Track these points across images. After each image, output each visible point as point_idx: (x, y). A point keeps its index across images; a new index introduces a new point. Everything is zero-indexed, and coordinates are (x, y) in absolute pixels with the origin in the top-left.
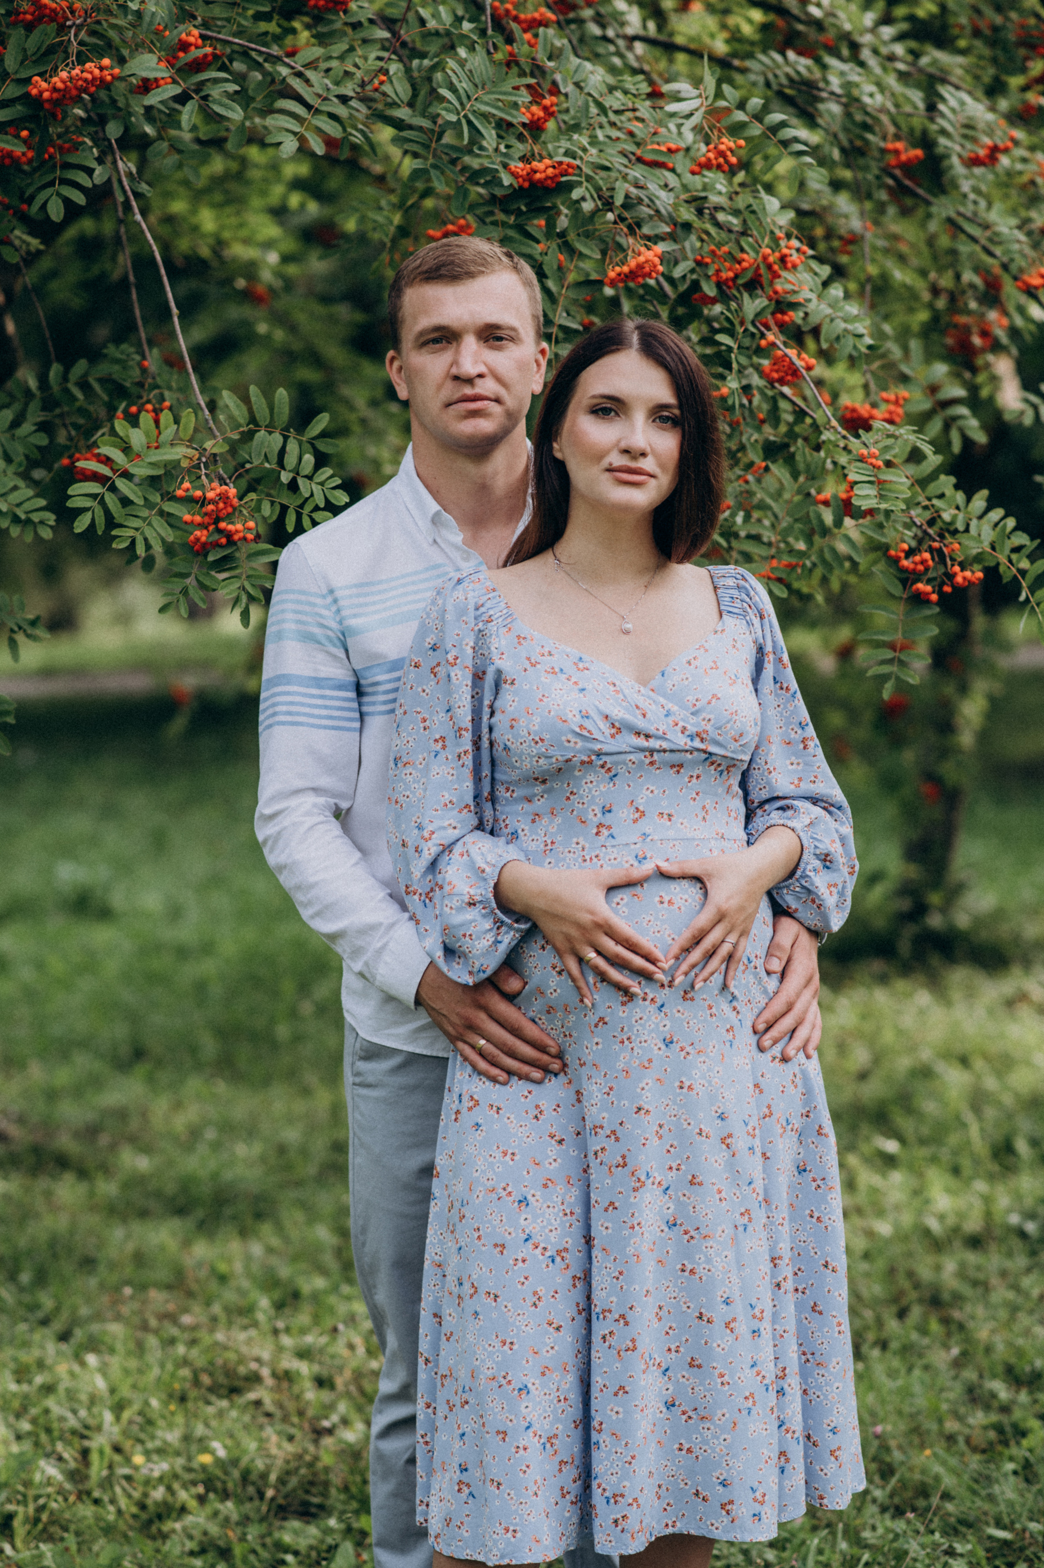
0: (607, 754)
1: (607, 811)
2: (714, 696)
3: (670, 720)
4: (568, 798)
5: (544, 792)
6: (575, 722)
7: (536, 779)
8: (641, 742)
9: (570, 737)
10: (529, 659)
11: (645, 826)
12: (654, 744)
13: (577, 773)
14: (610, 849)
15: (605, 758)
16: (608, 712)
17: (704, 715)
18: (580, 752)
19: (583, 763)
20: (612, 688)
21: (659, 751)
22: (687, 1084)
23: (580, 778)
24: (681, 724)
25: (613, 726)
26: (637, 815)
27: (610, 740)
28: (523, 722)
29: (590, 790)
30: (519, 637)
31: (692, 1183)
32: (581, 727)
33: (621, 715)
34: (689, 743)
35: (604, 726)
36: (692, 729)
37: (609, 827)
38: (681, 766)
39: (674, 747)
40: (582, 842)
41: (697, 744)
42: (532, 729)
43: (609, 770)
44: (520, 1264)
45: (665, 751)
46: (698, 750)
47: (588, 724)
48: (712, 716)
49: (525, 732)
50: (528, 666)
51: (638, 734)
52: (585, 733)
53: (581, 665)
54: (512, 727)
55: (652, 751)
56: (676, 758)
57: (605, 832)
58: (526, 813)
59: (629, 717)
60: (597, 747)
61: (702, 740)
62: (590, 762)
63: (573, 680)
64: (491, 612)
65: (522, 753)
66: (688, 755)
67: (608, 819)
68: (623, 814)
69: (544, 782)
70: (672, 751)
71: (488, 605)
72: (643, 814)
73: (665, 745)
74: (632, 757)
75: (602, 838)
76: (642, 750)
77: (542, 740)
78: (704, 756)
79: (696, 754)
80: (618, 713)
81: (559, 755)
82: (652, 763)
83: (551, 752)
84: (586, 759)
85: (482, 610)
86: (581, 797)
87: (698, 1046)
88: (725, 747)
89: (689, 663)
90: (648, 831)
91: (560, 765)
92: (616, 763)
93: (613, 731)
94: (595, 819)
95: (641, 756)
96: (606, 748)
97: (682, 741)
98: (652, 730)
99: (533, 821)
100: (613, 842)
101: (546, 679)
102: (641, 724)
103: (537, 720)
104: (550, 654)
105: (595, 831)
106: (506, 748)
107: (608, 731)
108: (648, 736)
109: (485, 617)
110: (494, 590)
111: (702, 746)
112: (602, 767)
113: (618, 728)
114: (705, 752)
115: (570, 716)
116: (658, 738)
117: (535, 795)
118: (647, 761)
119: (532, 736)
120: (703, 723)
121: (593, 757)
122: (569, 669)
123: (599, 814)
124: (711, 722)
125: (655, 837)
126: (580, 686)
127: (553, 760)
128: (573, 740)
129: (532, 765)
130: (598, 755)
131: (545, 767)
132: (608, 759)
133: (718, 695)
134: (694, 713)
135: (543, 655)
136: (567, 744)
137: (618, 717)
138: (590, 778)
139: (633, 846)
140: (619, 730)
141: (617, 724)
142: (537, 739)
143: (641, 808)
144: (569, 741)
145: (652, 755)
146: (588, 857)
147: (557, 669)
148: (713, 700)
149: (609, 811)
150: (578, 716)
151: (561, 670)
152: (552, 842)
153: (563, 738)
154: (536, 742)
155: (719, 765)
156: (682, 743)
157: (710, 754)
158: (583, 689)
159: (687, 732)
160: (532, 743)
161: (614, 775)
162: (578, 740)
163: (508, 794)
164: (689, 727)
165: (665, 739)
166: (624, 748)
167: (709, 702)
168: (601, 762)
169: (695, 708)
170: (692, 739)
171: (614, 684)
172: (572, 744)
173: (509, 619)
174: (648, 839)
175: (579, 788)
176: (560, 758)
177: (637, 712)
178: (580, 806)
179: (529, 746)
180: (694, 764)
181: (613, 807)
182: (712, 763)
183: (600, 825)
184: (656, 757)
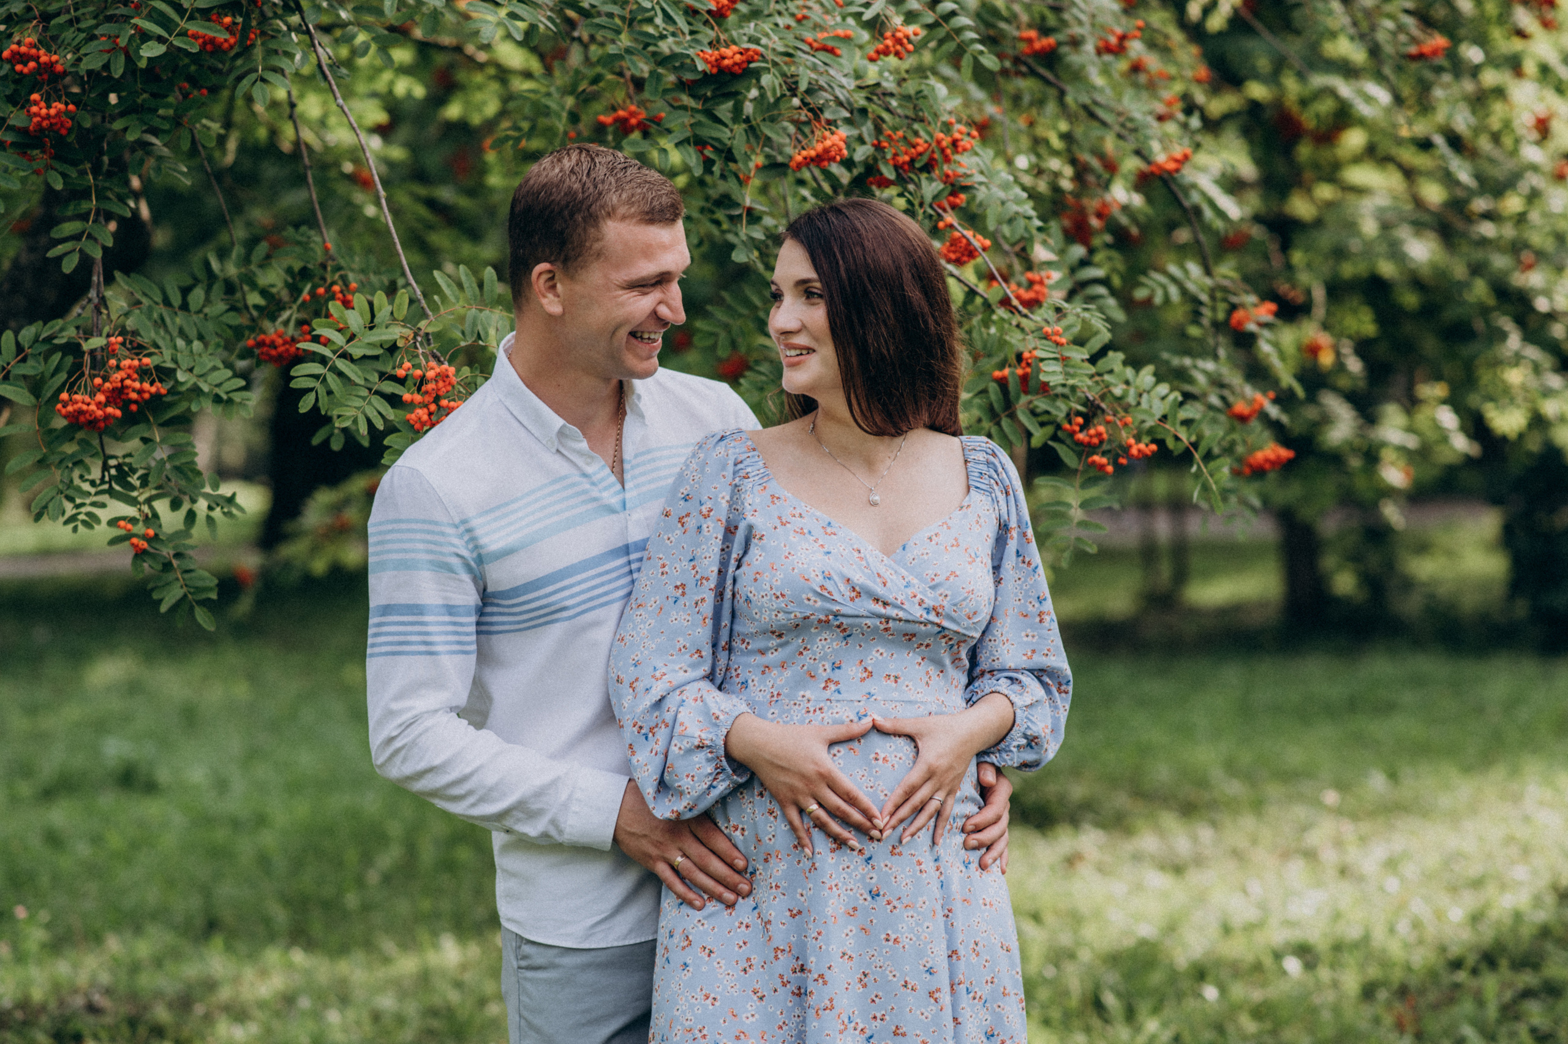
0: (843, 616)
1: (836, 667)
2: (953, 573)
3: (909, 591)
4: (801, 654)
5: (779, 646)
6: (816, 582)
7: (773, 632)
8: (879, 608)
9: (810, 595)
10: (780, 518)
11: (871, 686)
12: (891, 612)
13: (813, 630)
14: (834, 704)
15: (842, 619)
16: (850, 576)
17: (941, 590)
18: (817, 610)
19: (820, 621)
20: (856, 554)
21: (894, 619)
22: (893, 937)
23: (816, 636)
24: (919, 596)
25: (854, 589)
26: (865, 675)
27: (850, 604)
28: (766, 576)
29: (823, 647)
30: (773, 496)
31: (895, 1034)
32: (822, 587)
33: (862, 581)
34: (925, 615)
35: (844, 589)
36: (929, 603)
37: (837, 683)
38: (914, 635)
39: (910, 618)
40: (809, 696)
41: (932, 617)
42: (775, 584)
43: (845, 630)
45: (900, 620)
46: (932, 623)
47: (829, 585)
48: (949, 593)
49: (768, 587)
50: (778, 525)
51: (877, 600)
52: (827, 594)
53: (829, 530)
54: (756, 580)
55: (888, 619)
56: (911, 628)
57: (833, 687)
58: (759, 665)
59: (869, 584)
60: (835, 608)
61: (938, 614)
62: (828, 622)
63: (820, 542)
64: (749, 469)
65: (763, 606)
66: (922, 627)
67: (836, 675)
68: (852, 672)
69: (780, 636)
70: (907, 621)
71: (746, 463)
72: (871, 674)
73: (901, 614)
74: (868, 622)
75: (829, 693)
76: (879, 616)
77: (783, 595)
78: (937, 629)
79: (929, 626)
80: (858, 578)
81: (798, 613)
82: (886, 630)
83: (790, 607)
84: (823, 618)
85: (740, 466)
86: (814, 654)
87: (905, 901)
88: (958, 624)
89: (931, 539)
90: (873, 691)
91: (798, 622)
92: (852, 626)
93: (854, 594)
94: (824, 674)
95: (877, 622)
96: (844, 610)
97: (918, 613)
98: (890, 598)
99: (763, 673)
100: (839, 697)
101: (794, 538)
102: (880, 590)
103: (780, 575)
104: (801, 515)
105: (823, 685)
106: (748, 600)
107: (848, 594)
108: (885, 604)
109: (742, 473)
110: (754, 450)
111: (937, 620)
112: (839, 627)
113: (858, 592)
114: (938, 625)
115: (813, 575)
116: (896, 606)
117: (769, 649)
118: (882, 627)
119: (774, 591)
120: (941, 598)
121: (831, 617)
122: (818, 532)
123: (829, 670)
124: (948, 598)
125: (879, 698)
126: (826, 550)
127: (792, 616)
128: (813, 598)
129: (771, 619)
130: (836, 616)
131: (784, 622)
132: (845, 621)
133: (958, 573)
134: (933, 588)
135: (794, 516)
136: (806, 602)
137: (859, 582)
138: (825, 636)
139: (856, 704)
140: (859, 594)
141: (857, 589)
142: (778, 594)
143: (870, 669)
144: (809, 600)
145: (887, 622)
146: (812, 709)
147: (806, 531)
148: (952, 578)
149: (839, 668)
150: (821, 577)
151: (810, 532)
152: (778, 694)
153: (804, 596)
154: (777, 597)
155: (951, 639)
156: (918, 615)
157: (944, 628)
158: (829, 553)
159: (924, 606)
160: (774, 598)
161: (849, 636)
162: (818, 600)
163: (744, 646)
164: (926, 600)
165: (902, 609)
166: (862, 612)
167: (947, 579)
168: (838, 623)
169: (934, 583)
170: (928, 613)
171: (859, 551)
172: (811, 603)
173: (766, 479)
174: (872, 699)
175: (813, 645)
176: (799, 615)
177: (878, 580)
178: (812, 661)
179: (771, 600)
180: (928, 635)
181: (843, 665)
182: (944, 637)
183: (828, 681)
184: (891, 624)
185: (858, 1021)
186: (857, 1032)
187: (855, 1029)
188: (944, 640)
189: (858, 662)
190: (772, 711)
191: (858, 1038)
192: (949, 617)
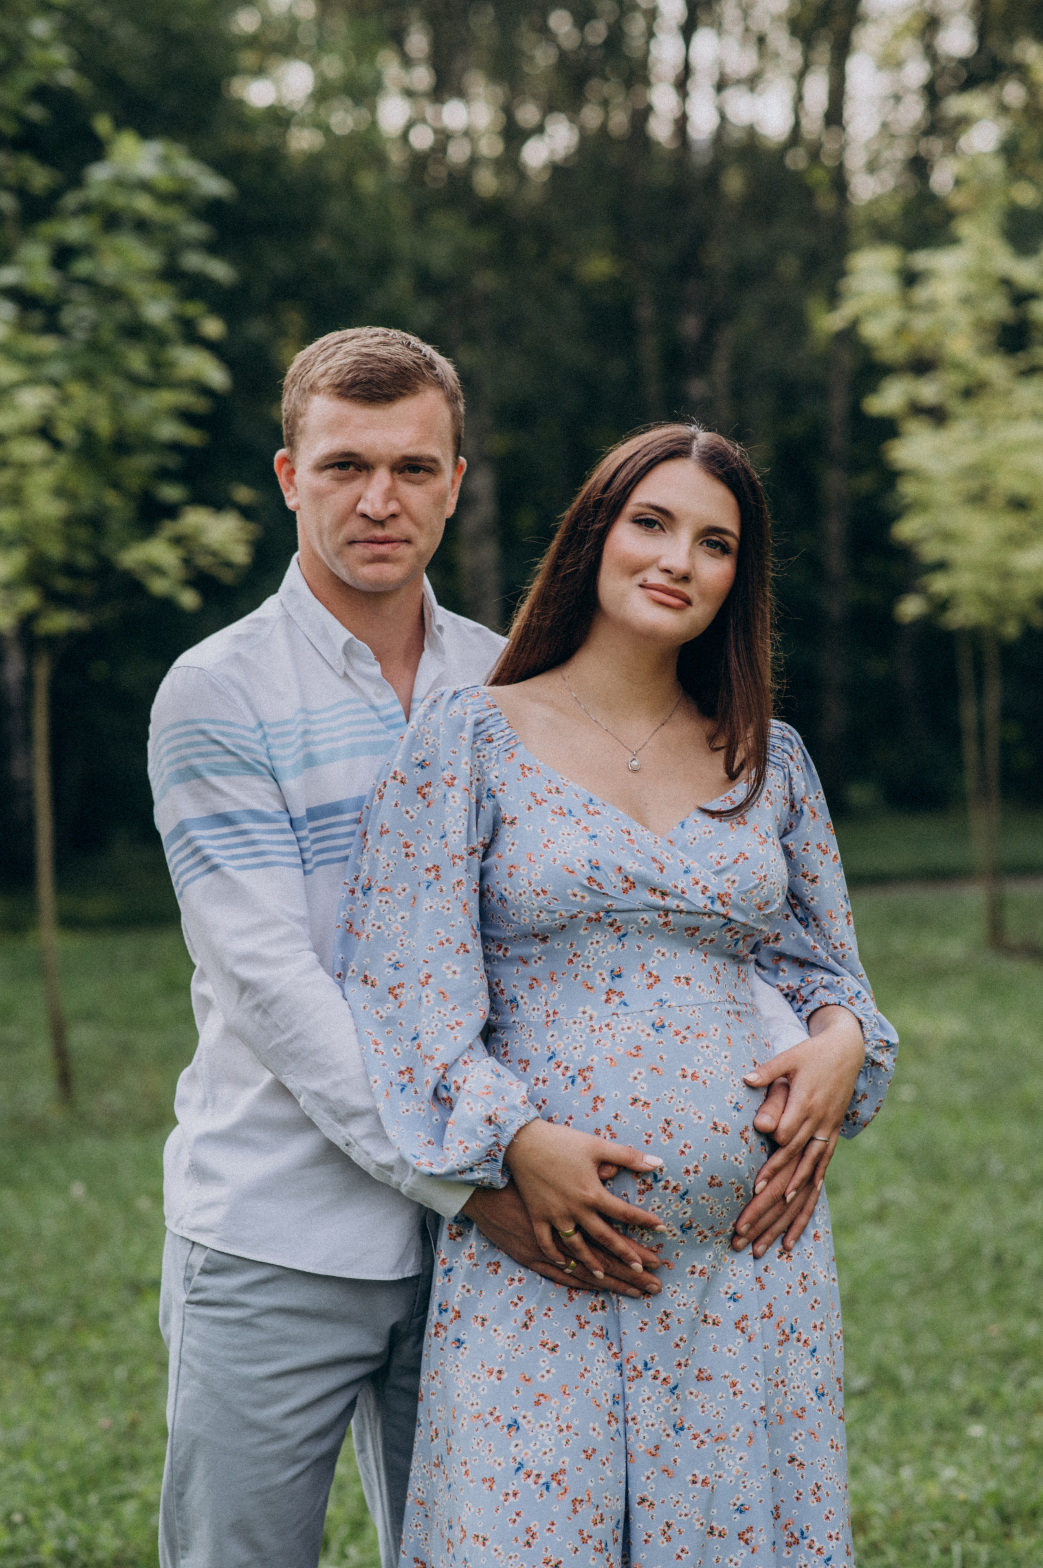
0: (617, 911)
1: (616, 975)
2: (742, 854)
3: (690, 877)
4: (571, 961)
5: (544, 952)
6: (583, 873)
7: (536, 936)
8: (656, 900)
9: (576, 890)
10: (533, 794)
12: (671, 902)
13: (582, 932)
14: (622, 1020)
15: (614, 915)
16: (621, 864)
17: (728, 875)
18: (587, 908)
19: (590, 920)
20: (626, 836)
21: (674, 911)
23: (586, 937)
24: (702, 883)
25: (627, 879)
26: (651, 980)
27: (624, 897)
28: (523, 870)
29: (596, 951)
30: (523, 766)
32: (590, 879)
33: (636, 867)
34: (710, 906)
35: (616, 879)
36: (713, 891)
37: (621, 994)
38: (697, 929)
39: (693, 909)
40: (589, 1012)
41: (718, 907)
42: (534, 878)
43: (619, 929)
45: (681, 912)
46: (718, 914)
47: (596, 875)
48: (737, 878)
49: (526, 882)
50: (533, 805)
51: (654, 890)
52: (596, 887)
53: (591, 808)
54: (510, 875)
55: (667, 911)
56: (692, 921)
57: (616, 999)
58: (522, 977)
59: (644, 871)
60: (607, 902)
61: (723, 904)
62: (596, 920)
63: (583, 824)
64: (492, 731)
65: (521, 906)
66: (707, 919)
67: (618, 985)
68: (635, 980)
69: (544, 939)
70: (690, 912)
71: (489, 723)
72: (657, 979)
73: (683, 906)
74: (645, 916)
75: (612, 1006)
76: (656, 908)
77: (544, 892)
78: (723, 921)
79: (714, 917)
80: (632, 867)
81: (563, 911)
82: (666, 924)
83: (553, 907)
84: (594, 916)
86: (586, 959)
88: (746, 914)
90: (665, 998)
91: (563, 921)
92: (627, 922)
93: (625, 885)
94: (603, 985)
95: (655, 915)
96: (616, 905)
97: (701, 902)
98: (669, 887)
99: (531, 987)
101: (551, 822)
102: (658, 879)
103: (539, 868)
104: (558, 791)
105: (604, 997)
106: (503, 899)
107: (622, 885)
108: (664, 894)
109: (484, 737)
110: (495, 706)
111: (722, 910)
112: (611, 925)
113: (631, 883)
114: (724, 916)
115: (578, 865)
116: (676, 896)
117: (533, 956)
118: (661, 921)
119: (533, 887)
120: (726, 885)
121: (602, 914)
122: (580, 812)
123: (608, 980)
124: (736, 885)
126: (591, 833)
127: (557, 916)
128: (580, 894)
129: (532, 920)
130: (608, 912)
131: (546, 923)
132: (618, 917)
133: (748, 855)
134: (718, 873)
135: (550, 792)
136: (573, 899)
137: (633, 870)
138: (597, 938)
140: (633, 885)
141: (631, 878)
142: (539, 890)
143: (655, 973)
144: (575, 895)
145: (666, 915)
146: (597, 1027)
147: (565, 811)
148: (741, 860)
149: (619, 976)
150: (587, 867)
151: (570, 812)
152: (555, 1013)
153: (569, 891)
154: (538, 894)
155: (737, 933)
156: (702, 905)
157: (730, 920)
158: (595, 837)
159: (708, 894)
160: (533, 896)
161: (624, 935)
162: (586, 894)
163: (500, 953)
164: (710, 887)
165: (683, 899)
166: (638, 905)
167: (736, 862)
168: (610, 920)
169: (719, 867)
170: (712, 903)
171: (629, 833)
172: (578, 899)
173: (512, 743)
174: (666, 1006)
175: (583, 951)
176: (564, 913)
177: (655, 865)
178: (585, 969)
179: (530, 898)
180: (711, 928)
181: (624, 972)
182: (730, 930)
183: (610, 991)
184: (671, 917)
188: (729, 934)
189: (639, 967)
190: (551, 1033)
192: (737, 907)
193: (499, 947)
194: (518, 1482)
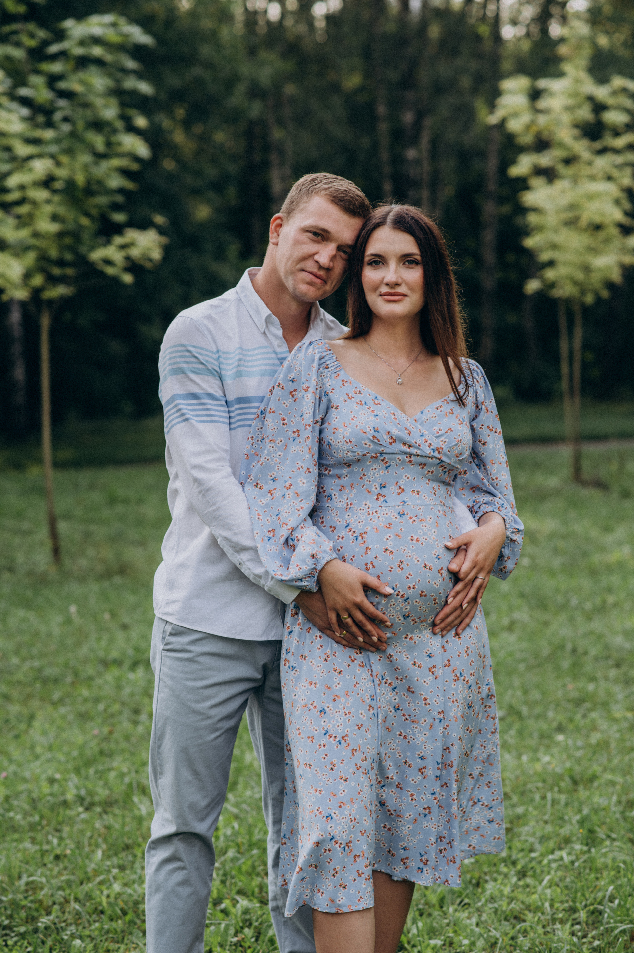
0: (386, 453)
1: (383, 486)
2: (450, 429)
3: (423, 438)
4: (361, 478)
5: (348, 473)
6: (370, 434)
7: (345, 464)
8: (406, 449)
9: (367, 442)
10: (347, 394)
11: (405, 497)
12: (413, 451)
13: (368, 463)
14: (385, 509)
15: (384, 456)
16: (391, 430)
17: (442, 438)
18: (371, 451)
19: (372, 457)
23: (370, 466)
24: (429, 442)
25: (392, 438)
26: (400, 491)
27: (390, 446)
28: (341, 430)
29: (374, 474)
30: (343, 381)
32: (374, 436)
33: (397, 432)
34: (432, 453)
35: (386, 437)
36: (434, 446)
37: (384, 496)
38: (425, 465)
39: (424, 454)
40: (368, 504)
41: (436, 454)
42: (346, 435)
43: (386, 463)
44: (322, 747)
45: (418, 455)
46: (436, 458)
47: (376, 434)
48: (447, 440)
49: (342, 436)
50: (347, 399)
51: (405, 444)
52: (376, 441)
53: (376, 401)
54: (334, 433)
55: (411, 455)
56: (423, 460)
57: (382, 499)
58: (336, 485)
59: (401, 434)
60: (381, 449)
61: (439, 453)
62: (377, 457)
63: (372, 409)
64: (328, 362)
65: (339, 448)
66: (430, 460)
67: (384, 491)
68: (392, 489)
69: (349, 466)
70: (422, 456)
71: (327, 358)
72: (403, 490)
73: (419, 452)
74: (400, 457)
75: (379, 502)
76: (406, 453)
77: (351, 442)
78: (439, 461)
79: (434, 459)
80: (395, 431)
81: (360, 452)
82: (410, 461)
83: (355, 449)
84: (374, 455)
85: (323, 360)
86: (369, 477)
89: (437, 408)
90: (406, 500)
91: (359, 457)
92: (391, 459)
93: (391, 441)
94: (376, 491)
95: (405, 456)
97: (428, 451)
98: (413, 443)
100: (387, 504)
101: (356, 407)
102: (407, 438)
103: (349, 430)
104: (360, 393)
105: (376, 497)
106: (329, 444)
107: (389, 441)
108: (409, 446)
109: (325, 365)
110: (330, 350)
111: (438, 456)
112: (383, 460)
113: (394, 440)
114: (439, 459)
115: (368, 429)
116: (416, 448)
117: (344, 474)
118: (408, 460)
119: (345, 439)
120: (441, 443)
121: (378, 455)
122: (370, 402)
123: (378, 489)
124: (446, 444)
125: (410, 503)
126: (375, 414)
127: (356, 454)
128: (368, 444)
129: (343, 455)
130: (381, 454)
131: (351, 457)
132: (386, 456)
133: (453, 429)
134: (437, 437)
135: (356, 393)
136: (365, 446)
137: (395, 434)
138: (375, 467)
139: (397, 507)
140: (395, 441)
141: (394, 437)
142: (348, 441)
143: (402, 487)
144: (366, 444)
145: (410, 457)
146: (371, 512)
147: (363, 402)
148: (449, 431)
149: (384, 487)
150: (373, 431)
151: (365, 403)
152: (351, 504)
153: (363, 442)
154: (347, 443)
155: (445, 468)
156: (428, 453)
157: (442, 461)
158: (377, 416)
159: (432, 447)
160: (345, 443)
161: (389, 466)
162: (371, 444)
163: (326, 472)
164: (433, 444)
165: (419, 449)
166: (396, 451)
167: (446, 432)
168: (382, 458)
169: (438, 434)
170: (434, 452)
171: (394, 415)
172: (367, 446)
173: (338, 369)
174: (406, 504)
175: (368, 473)
176: (359, 453)
177: (406, 431)
178: (368, 482)
179: (343, 444)
180: (432, 465)
181: (387, 485)
182: (442, 466)
183: (379, 495)
184: (413, 458)
185: (388, 678)
186: (387, 685)
187: (386, 683)
188: (441, 469)
189: (395, 483)
190: (348, 514)
191: (388, 689)
192: (446, 455)
193: (326, 469)
194: (325, 740)
